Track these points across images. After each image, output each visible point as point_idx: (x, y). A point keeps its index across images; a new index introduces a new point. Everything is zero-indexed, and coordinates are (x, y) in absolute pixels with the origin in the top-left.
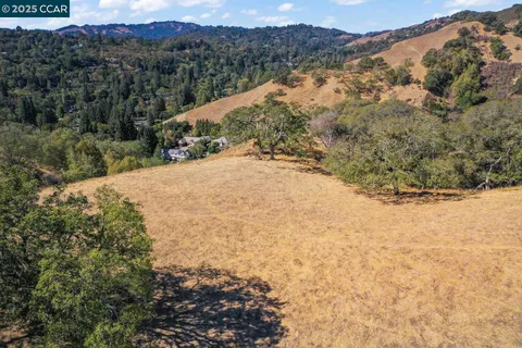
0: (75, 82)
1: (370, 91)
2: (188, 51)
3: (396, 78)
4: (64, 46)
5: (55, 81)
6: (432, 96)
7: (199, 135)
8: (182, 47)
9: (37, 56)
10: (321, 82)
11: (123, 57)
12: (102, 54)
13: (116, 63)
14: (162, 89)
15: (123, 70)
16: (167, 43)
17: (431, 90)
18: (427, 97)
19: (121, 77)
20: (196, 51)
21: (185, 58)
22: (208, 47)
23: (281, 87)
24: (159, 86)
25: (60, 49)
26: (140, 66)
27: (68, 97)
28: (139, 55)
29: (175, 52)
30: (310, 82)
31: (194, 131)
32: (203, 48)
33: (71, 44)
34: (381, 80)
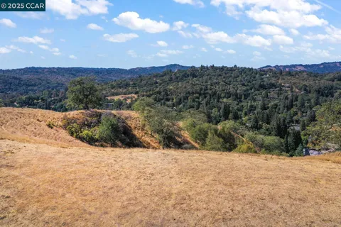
0: (259, 98)
4: (257, 76)
5: (247, 96)
9: (241, 81)
11: (294, 84)
12: (280, 81)
13: (288, 87)
14: (318, 106)
15: (292, 92)
16: (330, 76)
19: (290, 96)
24: (316, 104)
25: (255, 78)
26: (306, 90)
27: (251, 106)
28: (306, 83)
29: (335, 82)
33: (262, 75)
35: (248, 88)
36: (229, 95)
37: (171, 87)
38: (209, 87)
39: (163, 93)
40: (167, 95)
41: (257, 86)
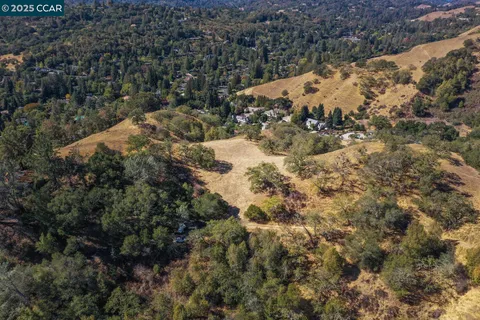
0: (181, 52)
1: (379, 86)
2: (268, 22)
3: (398, 79)
4: (174, 20)
5: (168, 51)
6: (421, 94)
7: (258, 106)
8: (264, 19)
9: (155, 28)
10: (346, 76)
11: (216, 30)
12: (200, 27)
13: (210, 35)
14: (242, 61)
15: (215, 41)
16: (252, 15)
17: (421, 90)
18: (417, 95)
19: (213, 48)
20: (275, 23)
21: (264, 30)
22: (286, 19)
23: (318, 77)
24: (240, 58)
25: (171, 22)
26: (228, 38)
27: (176, 65)
28: (227, 28)
29: (258, 24)
30: (338, 75)
31: (256, 103)
32: (281, 20)
33: (178, 18)
34: (389, 78)
35: (166, 37)
36: (146, 51)
37: (69, 44)
38: (120, 41)
39: (59, 53)
40: (67, 55)
41: (175, 35)
